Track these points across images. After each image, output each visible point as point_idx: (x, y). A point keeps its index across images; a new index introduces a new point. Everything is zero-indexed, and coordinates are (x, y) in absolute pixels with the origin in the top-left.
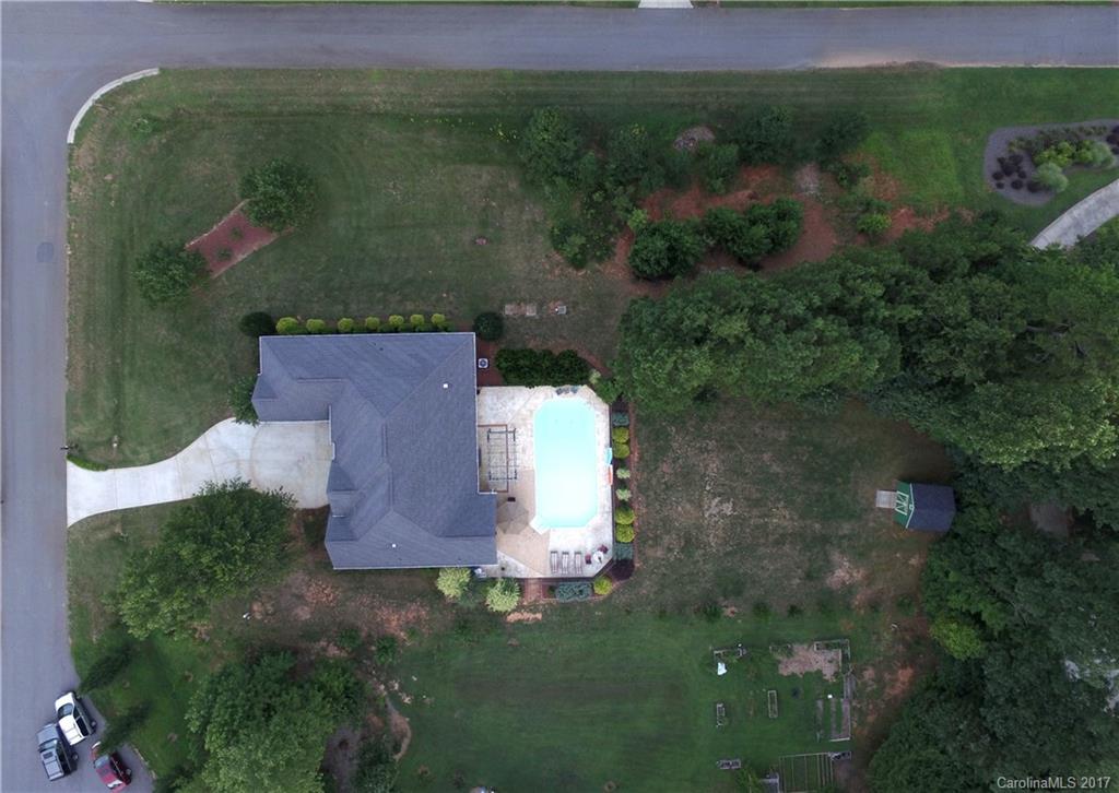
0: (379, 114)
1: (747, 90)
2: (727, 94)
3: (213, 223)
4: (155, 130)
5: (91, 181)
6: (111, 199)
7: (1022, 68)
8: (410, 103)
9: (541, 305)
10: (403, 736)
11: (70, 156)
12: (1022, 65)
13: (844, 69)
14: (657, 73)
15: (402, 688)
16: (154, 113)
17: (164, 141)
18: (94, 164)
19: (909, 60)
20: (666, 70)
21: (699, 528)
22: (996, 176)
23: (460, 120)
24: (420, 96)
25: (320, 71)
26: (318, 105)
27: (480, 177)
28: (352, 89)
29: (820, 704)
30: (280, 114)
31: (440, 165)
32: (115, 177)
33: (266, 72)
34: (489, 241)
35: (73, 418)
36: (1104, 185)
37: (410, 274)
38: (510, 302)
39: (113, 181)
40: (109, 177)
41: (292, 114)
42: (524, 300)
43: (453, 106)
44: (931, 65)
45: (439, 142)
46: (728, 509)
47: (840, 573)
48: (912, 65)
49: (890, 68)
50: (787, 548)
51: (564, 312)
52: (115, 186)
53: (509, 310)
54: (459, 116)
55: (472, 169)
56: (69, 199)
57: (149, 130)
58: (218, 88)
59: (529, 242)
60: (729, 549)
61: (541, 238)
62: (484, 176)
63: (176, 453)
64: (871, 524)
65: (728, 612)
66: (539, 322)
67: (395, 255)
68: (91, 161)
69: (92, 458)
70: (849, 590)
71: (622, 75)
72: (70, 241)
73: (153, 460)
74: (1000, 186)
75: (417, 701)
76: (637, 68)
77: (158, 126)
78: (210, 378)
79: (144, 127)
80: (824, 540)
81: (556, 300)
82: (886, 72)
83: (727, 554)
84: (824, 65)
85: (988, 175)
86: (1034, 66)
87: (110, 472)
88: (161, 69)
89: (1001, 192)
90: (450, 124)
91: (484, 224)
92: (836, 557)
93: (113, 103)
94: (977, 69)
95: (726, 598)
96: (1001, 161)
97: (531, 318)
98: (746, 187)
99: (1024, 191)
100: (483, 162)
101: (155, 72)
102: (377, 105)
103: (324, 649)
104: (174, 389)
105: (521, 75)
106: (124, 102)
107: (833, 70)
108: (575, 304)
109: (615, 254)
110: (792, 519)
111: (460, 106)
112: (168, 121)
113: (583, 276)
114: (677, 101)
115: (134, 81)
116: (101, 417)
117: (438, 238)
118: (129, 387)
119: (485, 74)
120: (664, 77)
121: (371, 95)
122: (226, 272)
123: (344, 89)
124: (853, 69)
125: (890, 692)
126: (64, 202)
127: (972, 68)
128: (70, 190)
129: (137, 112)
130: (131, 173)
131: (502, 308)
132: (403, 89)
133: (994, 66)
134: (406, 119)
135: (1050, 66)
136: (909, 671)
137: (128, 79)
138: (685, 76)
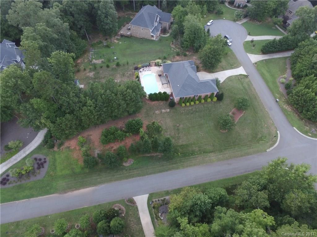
0: (211, 152)
1: (115, 177)
2: (121, 174)
3: (239, 120)
4: (261, 138)
5: (269, 124)
6: (263, 121)
7: (31, 198)
8: (204, 156)
9: (161, 113)
10: (172, 45)
11: (276, 128)
12: (32, 199)
13: (87, 188)
14: (141, 176)
15: (174, 50)
16: (263, 141)
17: (258, 136)
18: (270, 127)
19: (67, 194)
20: (139, 178)
21: (121, 77)
22: (45, 162)
23: (190, 155)
24: (202, 158)
25: (229, 159)
26: (226, 151)
27: (182, 141)
28: (220, 156)
29: (96, 56)
30: (235, 147)
31: (192, 142)
32: (265, 126)
33: (242, 156)
34: (176, 126)
35: (250, 81)
36: (14, 165)
37: (192, 115)
38: (168, 112)
39: (264, 125)
40: (266, 125)
41: (232, 148)
42: (166, 113)
43: (193, 158)
44: (60, 194)
45: (194, 148)
46: (116, 81)
47: (92, 74)
48: (66, 193)
49: (73, 191)
50: (103, 76)
51: (156, 112)
52: (264, 124)
53: (168, 110)
54: (191, 156)
55: (184, 143)
56: (272, 120)
57: (262, 138)
58: (251, 150)
59: (167, 127)
60: (115, 75)
61: (164, 128)
62: (181, 142)
63: (228, 78)
64: (85, 82)
65: (115, 66)
66: (161, 109)
67: (197, 119)
68: (271, 128)
69: (243, 76)
70: (90, 72)
71: (151, 174)
72: (267, 111)
73: (231, 76)
74: (45, 159)
75: (171, 49)
76: (146, 176)
77: (261, 139)
78: (227, 90)
79: (264, 138)
80: (95, 79)
81: (158, 114)
82: (74, 189)
83: (116, 74)
84: (93, 188)
85: (48, 162)
86: (27, 199)
87: (239, 74)
88: (266, 151)
89: (45, 157)
90: (193, 153)
91: (178, 130)
92: (93, 76)
93: (273, 141)
94: (46, 195)
95: (115, 68)
96: (43, 167)
97: (163, 109)
98: (114, 150)
99: (38, 158)
100: (182, 145)
101: (268, 150)
102: (212, 154)
103: (189, 53)
104: (233, 88)
105: (178, 168)
106: (271, 142)
107: (90, 187)
108: (154, 114)
109: (146, 127)
110: (102, 81)
111: (191, 158)
112: (259, 141)
113: (153, 120)
114: (135, 170)
115: (271, 147)
116: (244, 83)
117: (188, 124)
118: (242, 88)
119: (187, 166)
120: (139, 175)
121: (215, 156)
122: (232, 110)
123: (221, 156)
124: (84, 188)
125: (82, 59)
126: (272, 119)
127: (47, 195)
128: (273, 121)
129: (267, 141)
130: (262, 127)
131: (170, 111)
132: (207, 159)
133: (40, 197)
134: (204, 152)
135: (22, 200)
136: (78, 62)
137: (273, 148)
138: (133, 177)
